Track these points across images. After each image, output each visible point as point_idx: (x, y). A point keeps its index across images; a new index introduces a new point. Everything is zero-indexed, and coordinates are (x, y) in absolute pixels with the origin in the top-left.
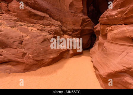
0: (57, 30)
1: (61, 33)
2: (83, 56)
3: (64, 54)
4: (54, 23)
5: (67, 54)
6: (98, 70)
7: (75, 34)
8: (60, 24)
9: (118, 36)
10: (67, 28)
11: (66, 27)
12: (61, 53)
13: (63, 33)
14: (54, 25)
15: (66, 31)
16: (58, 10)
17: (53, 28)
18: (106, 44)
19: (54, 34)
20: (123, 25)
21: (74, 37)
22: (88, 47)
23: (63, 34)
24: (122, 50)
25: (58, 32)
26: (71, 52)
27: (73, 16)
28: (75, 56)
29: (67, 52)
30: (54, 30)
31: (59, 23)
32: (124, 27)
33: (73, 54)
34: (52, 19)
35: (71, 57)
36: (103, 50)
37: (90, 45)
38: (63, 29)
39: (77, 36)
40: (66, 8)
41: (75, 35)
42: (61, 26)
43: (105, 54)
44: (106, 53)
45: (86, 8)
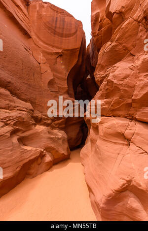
0: (23, 116)
1: (31, 122)
2: (70, 163)
3: (33, 166)
4: (19, 105)
5: (39, 164)
6: (93, 193)
7: (58, 124)
8: (31, 107)
9: (110, 131)
10: (44, 114)
11: (41, 112)
12: (25, 165)
13: (34, 123)
14: (18, 108)
15: (41, 119)
16: (30, 85)
17: (14, 114)
18: (99, 142)
19: (15, 124)
20: (113, 118)
21: (55, 128)
22: (79, 143)
23: (35, 125)
24: (117, 152)
25: (25, 120)
26: (48, 158)
27: (54, 96)
28: (56, 166)
29: (40, 159)
30: (17, 117)
31: (29, 105)
32: (113, 120)
33: (51, 161)
34: (15, 98)
35: (48, 170)
36: (96, 152)
37: (81, 140)
38: (35, 115)
39: (61, 126)
40: (43, 85)
41: (56, 125)
42: (31, 110)
43: (99, 158)
44: (100, 156)
45: (72, 89)
